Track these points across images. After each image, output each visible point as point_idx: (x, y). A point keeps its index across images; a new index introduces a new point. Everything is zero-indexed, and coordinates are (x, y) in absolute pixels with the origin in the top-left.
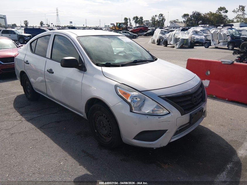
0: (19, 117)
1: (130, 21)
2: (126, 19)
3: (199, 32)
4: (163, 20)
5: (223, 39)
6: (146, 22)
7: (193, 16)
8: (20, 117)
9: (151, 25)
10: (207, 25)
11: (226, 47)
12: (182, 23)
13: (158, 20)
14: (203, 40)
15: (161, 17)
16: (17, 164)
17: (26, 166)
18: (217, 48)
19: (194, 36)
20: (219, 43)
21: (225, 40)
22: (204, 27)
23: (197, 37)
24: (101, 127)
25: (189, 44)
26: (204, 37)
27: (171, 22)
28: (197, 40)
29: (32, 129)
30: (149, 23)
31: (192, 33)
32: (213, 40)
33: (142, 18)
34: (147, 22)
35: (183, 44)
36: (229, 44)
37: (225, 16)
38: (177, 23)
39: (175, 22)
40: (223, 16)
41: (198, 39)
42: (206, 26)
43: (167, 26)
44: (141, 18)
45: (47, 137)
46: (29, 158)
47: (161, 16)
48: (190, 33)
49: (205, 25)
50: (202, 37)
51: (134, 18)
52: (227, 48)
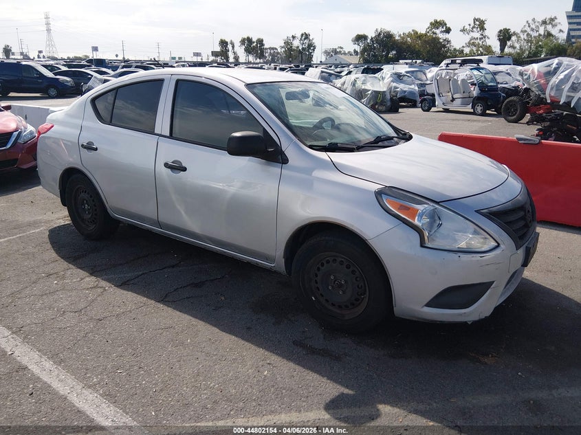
0: (88, 279)
1: (233, 47)
2: (223, 43)
3: (404, 76)
4: (311, 46)
5: (462, 92)
6: (269, 51)
7: (377, 40)
8: (91, 280)
9: (281, 58)
10: (419, 61)
11: (469, 108)
12: (351, 55)
13: (298, 47)
14: (415, 94)
15: (306, 41)
16: (160, 386)
17: (185, 389)
18: (447, 111)
19: (394, 84)
20: (453, 100)
21: (466, 95)
22: (411, 65)
23: (402, 87)
24: (330, 288)
25: (389, 104)
26: (417, 88)
27: (327, 53)
28: (403, 95)
29: (142, 305)
30: (278, 53)
31: (391, 79)
32: (439, 94)
33: (262, 40)
34: (272, 51)
35: (376, 103)
36: (475, 101)
37: (445, 40)
38: (340, 56)
39: (335, 52)
40: (441, 41)
41: (405, 92)
42: (416, 62)
43: (321, 62)
44: (260, 42)
45: (193, 319)
46: (180, 368)
47: (305, 39)
48: (387, 77)
49: (414, 61)
50: (413, 86)
51: (243, 42)
52: (472, 111)
